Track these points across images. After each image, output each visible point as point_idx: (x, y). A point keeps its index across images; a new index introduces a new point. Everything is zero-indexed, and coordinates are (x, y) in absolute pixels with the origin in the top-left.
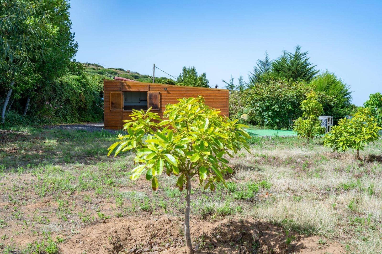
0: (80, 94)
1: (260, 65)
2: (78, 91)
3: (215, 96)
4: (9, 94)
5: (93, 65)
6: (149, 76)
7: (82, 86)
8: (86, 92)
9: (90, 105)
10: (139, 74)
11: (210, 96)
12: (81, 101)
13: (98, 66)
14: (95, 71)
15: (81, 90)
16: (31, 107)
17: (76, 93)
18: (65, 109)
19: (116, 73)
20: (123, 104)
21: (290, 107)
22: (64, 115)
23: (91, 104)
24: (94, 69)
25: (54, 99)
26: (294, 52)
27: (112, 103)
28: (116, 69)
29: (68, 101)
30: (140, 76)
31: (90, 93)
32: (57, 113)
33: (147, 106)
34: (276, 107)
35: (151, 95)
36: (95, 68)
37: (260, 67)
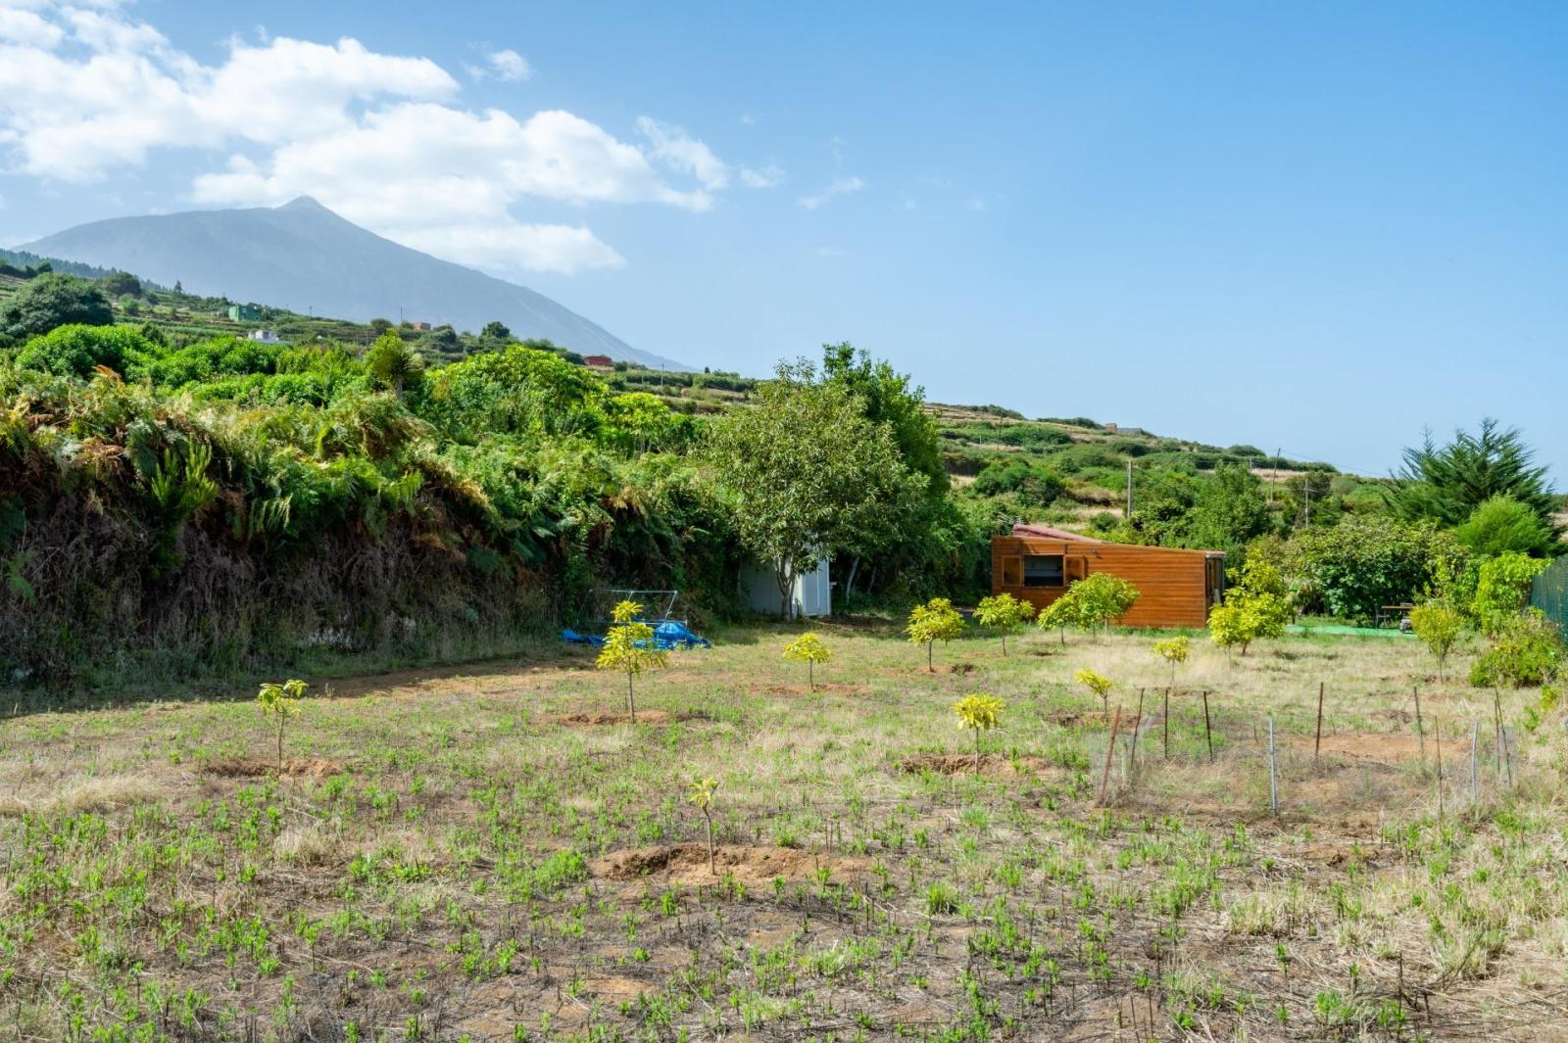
0: (952, 552)
1: (1412, 462)
2: (949, 548)
3: (1181, 563)
4: (855, 564)
5: (985, 409)
6: (1185, 443)
7: (957, 536)
8: (962, 549)
9: (970, 574)
10: (1150, 436)
11: (1171, 563)
12: (954, 565)
13: (1003, 414)
14: (993, 433)
15: (954, 545)
16: (877, 580)
17: (944, 552)
18: (926, 580)
19: (1065, 439)
20: (1022, 575)
21: (1382, 580)
22: (923, 592)
23: (973, 568)
24: (989, 426)
25: (909, 564)
26: (1478, 436)
27: (1006, 575)
28: (1068, 422)
29: (930, 567)
30: (1152, 444)
31: (971, 549)
32: (913, 588)
33: (1062, 578)
34: (1349, 579)
35: (1069, 562)
36: (993, 423)
37: (1412, 467)
